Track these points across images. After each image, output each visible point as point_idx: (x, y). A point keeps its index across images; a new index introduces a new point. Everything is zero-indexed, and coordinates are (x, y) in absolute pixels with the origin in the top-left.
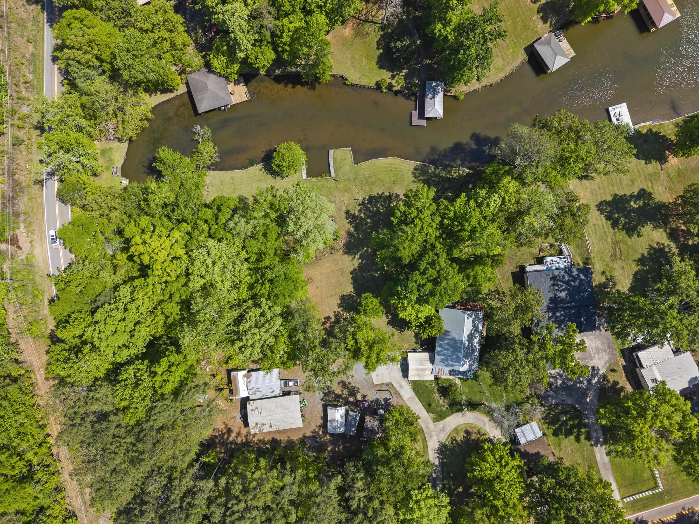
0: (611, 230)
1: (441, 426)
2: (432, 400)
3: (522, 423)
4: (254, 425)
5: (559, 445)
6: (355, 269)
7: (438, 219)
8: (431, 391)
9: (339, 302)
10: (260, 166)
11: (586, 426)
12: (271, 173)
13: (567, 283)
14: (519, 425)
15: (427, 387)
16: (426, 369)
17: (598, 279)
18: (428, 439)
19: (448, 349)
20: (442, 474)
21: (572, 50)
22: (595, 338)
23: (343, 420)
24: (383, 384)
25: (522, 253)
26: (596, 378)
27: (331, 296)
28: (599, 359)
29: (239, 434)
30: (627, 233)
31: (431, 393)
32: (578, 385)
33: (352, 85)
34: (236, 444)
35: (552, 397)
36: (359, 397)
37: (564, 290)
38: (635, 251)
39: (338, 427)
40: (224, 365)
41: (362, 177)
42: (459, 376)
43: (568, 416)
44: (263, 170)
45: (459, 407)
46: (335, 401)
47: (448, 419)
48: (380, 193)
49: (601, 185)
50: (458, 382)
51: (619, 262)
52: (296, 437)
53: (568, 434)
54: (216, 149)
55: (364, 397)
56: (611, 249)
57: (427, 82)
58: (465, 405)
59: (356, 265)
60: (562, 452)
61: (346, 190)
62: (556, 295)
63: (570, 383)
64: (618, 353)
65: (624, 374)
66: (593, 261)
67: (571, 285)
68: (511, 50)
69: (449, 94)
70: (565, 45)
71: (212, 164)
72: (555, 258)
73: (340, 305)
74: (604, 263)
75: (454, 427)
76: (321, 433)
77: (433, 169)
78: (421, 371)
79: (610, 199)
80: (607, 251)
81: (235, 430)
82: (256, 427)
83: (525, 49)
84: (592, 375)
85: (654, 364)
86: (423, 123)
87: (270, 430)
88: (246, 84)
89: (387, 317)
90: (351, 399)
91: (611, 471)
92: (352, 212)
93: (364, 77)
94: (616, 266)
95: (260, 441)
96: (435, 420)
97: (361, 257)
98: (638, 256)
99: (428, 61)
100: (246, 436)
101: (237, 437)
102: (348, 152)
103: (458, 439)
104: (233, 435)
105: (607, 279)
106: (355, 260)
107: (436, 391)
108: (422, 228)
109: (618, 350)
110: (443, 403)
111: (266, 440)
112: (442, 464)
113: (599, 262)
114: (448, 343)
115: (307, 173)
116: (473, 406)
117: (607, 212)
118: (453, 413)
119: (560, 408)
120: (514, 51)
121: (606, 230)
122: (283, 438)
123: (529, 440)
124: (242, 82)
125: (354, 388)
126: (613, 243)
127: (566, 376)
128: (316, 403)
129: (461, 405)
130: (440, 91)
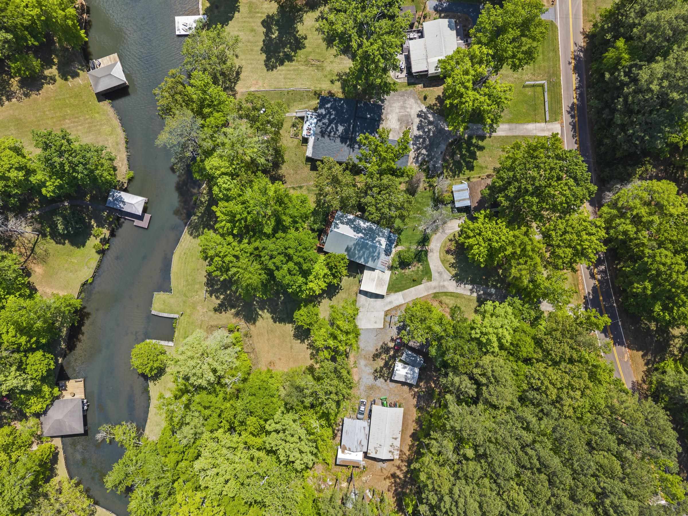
0: (294, 63)
1: (437, 274)
2: (410, 277)
3: (452, 199)
4: (390, 454)
5: (482, 167)
6: (272, 317)
7: (230, 239)
8: (402, 276)
9: (299, 341)
10: (151, 384)
11: (470, 137)
12: (161, 376)
13: (331, 122)
14: (453, 202)
15: (397, 279)
16: (379, 277)
17: (337, 89)
18: (445, 290)
19: (364, 253)
20: (482, 285)
21: (111, 56)
22: (391, 107)
23: (408, 367)
24: (384, 319)
25: (294, 155)
26: (429, 115)
27: (291, 347)
28: (411, 108)
29: (399, 467)
30: (300, 49)
31: (403, 276)
32: (431, 135)
33: (93, 277)
34: (407, 472)
35: (436, 162)
36: (391, 345)
37: (337, 127)
38: (318, 46)
39: (413, 374)
40: (330, 467)
41: (184, 288)
42: (393, 246)
43: (457, 152)
44: (156, 382)
45: (423, 253)
46: (389, 369)
47: (431, 266)
48: (206, 274)
49: (249, 62)
50: (399, 248)
51: (325, 64)
52: (414, 414)
53: (473, 156)
54: (124, 423)
55: (392, 340)
56: (311, 68)
57: (107, 205)
58: (422, 247)
59: (269, 315)
60: (489, 167)
61: (194, 306)
62: (339, 136)
63: (427, 142)
64: (411, 89)
65: (431, 88)
66: (318, 89)
67: (334, 119)
68: (97, 115)
69: (126, 185)
70: (105, 62)
71: (138, 430)
72: (306, 126)
73: (303, 341)
74: (323, 79)
75: (440, 263)
76: (416, 390)
77: (196, 217)
78: (380, 282)
79: (264, 56)
80: (313, 73)
81: (394, 470)
82: (393, 453)
83: (99, 101)
84: (424, 119)
85: (427, 59)
86: (147, 216)
87: (399, 439)
88: (68, 379)
89: (324, 298)
90: (392, 353)
91: (517, 125)
92: (217, 306)
93: (88, 264)
94: (328, 69)
95: (410, 450)
96: (430, 279)
97: (262, 309)
98: (324, 45)
99: (88, 198)
100: (402, 461)
101: (401, 470)
102: (158, 296)
103: (453, 261)
104: (398, 473)
105: (338, 80)
106: (263, 315)
107: (403, 271)
108: (234, 256)
109: (408, 88)
110: (416, 268)
111: (410, 444)
112: (472, 283)
113: (321, 84)
114: (358, 251)
115: (168, 341)
116: (425, 240)
117: (276, 63)
118: (427, 260)
119: (447, 158)
120: (98, 113)
121: (292, 68)
122: (412, 427)
123: (468, 197)
124: (65, 383)
125: (382, 347)
126: (307, 65)
127: (420, 144)
128: (386, 388)
129: (421, 251)
130: (119, 195)
